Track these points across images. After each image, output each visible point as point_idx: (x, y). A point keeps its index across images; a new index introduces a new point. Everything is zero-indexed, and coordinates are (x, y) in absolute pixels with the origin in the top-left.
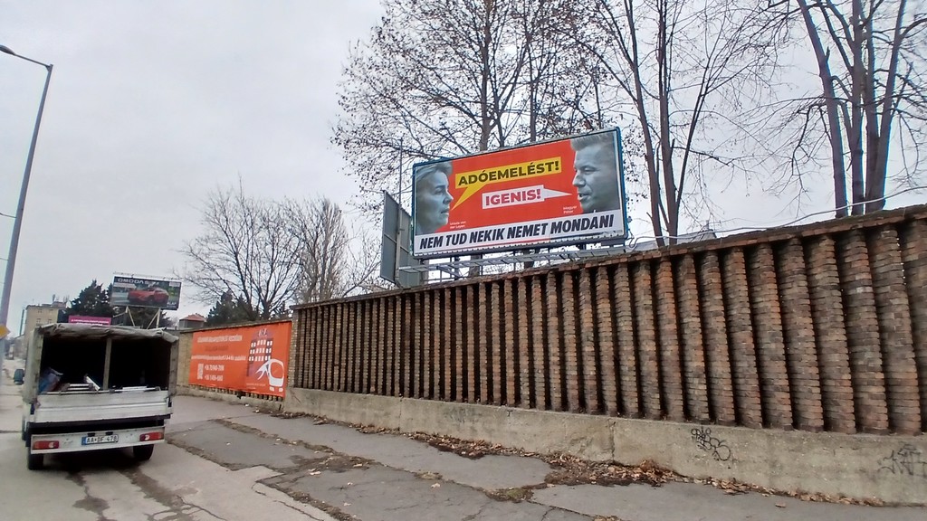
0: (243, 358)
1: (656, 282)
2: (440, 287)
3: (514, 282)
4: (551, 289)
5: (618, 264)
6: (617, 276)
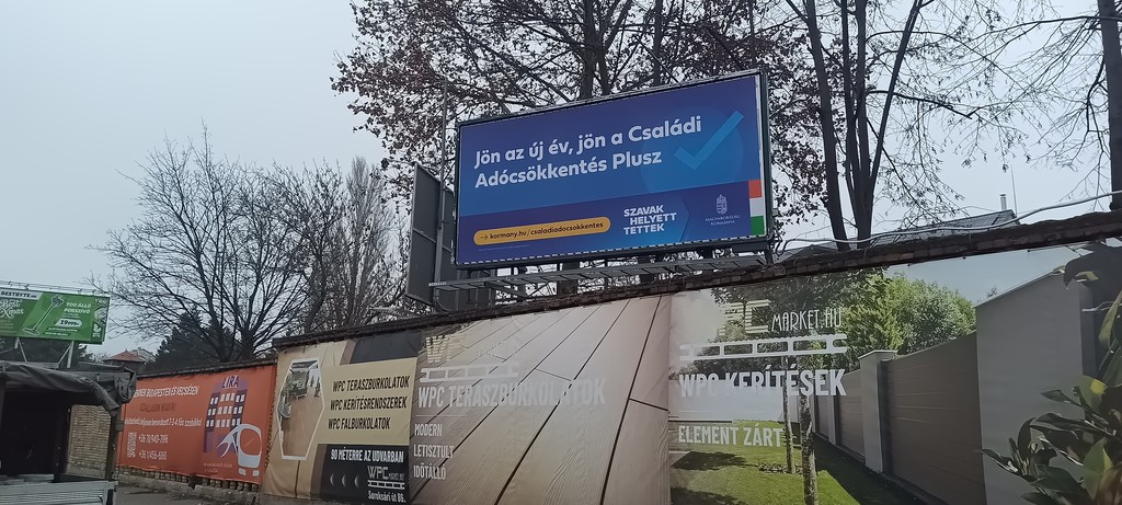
0: (197, 423)
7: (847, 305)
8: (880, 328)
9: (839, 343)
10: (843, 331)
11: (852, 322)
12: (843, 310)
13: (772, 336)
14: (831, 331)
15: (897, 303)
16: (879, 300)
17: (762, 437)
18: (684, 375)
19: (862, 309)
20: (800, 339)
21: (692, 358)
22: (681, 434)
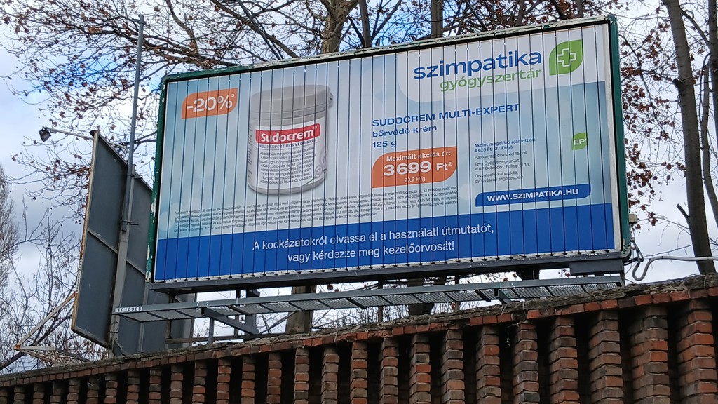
1: (681, 357)
2: (206, 355)
3: (373, 346)
4: (452, 365)
5: (595, 313)
6: (596, 341)
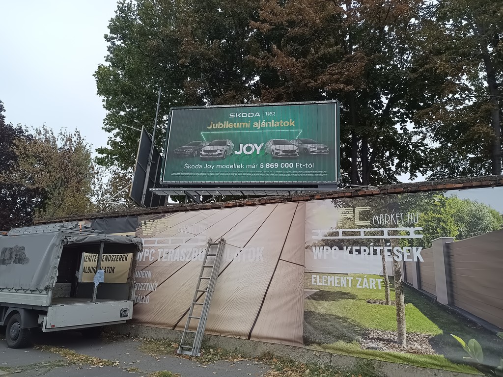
7: (421, 211)
8: (444, 225)
9: (418, 233)
10: (420, 226)
11: (425, 220)
12: (418, 214)
13: (373, 227)
14: (412, 225)
15: (453, 211)
16: (442, 209)
17: (369, 283)
18: (315, 246)
19: (431, 214)
20: (392, 229)
21: (321, 237)
22: (313, 280)
